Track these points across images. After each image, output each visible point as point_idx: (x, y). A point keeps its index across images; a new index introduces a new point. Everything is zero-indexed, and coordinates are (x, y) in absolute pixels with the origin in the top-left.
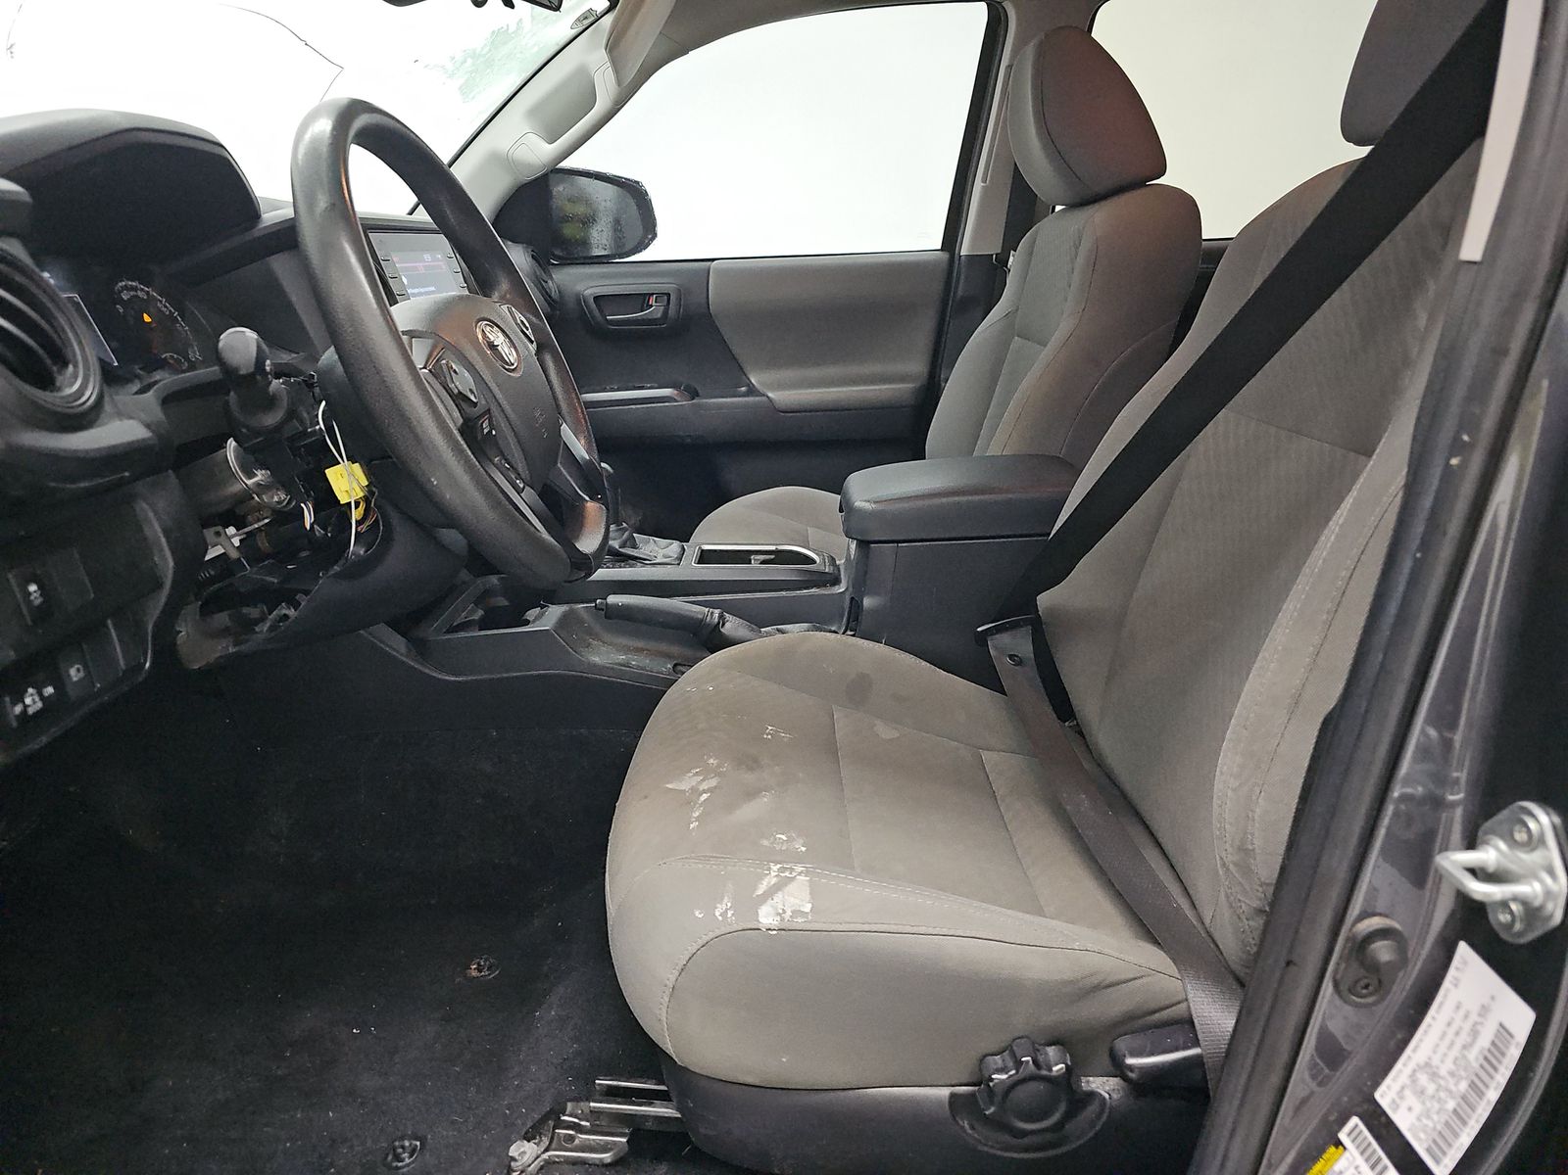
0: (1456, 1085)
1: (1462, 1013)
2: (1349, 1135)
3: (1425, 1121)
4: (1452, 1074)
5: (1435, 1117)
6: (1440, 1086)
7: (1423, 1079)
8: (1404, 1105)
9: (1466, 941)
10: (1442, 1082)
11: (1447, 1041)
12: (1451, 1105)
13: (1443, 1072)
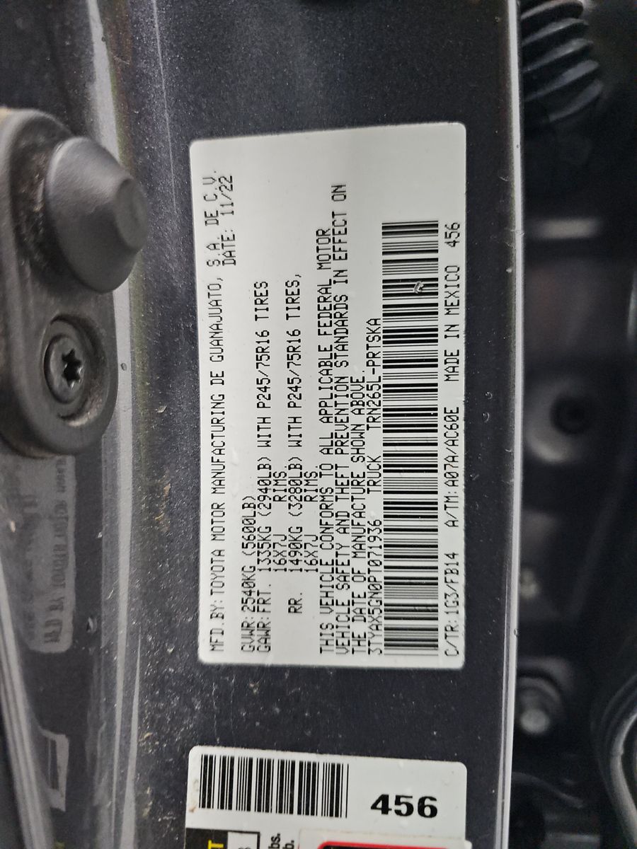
0: (358, 456)
1: (277, 300)
2: (206, 802)
3: (343, 596)
4: (335, 444)
5: (361, 565)
6: (323, 492)
7: (278, 519)
8: (277, 614)
9: (199, 137)
10: (327, 482)
11: (279, 390)
12: (374, 506)
13: (311, 459)
